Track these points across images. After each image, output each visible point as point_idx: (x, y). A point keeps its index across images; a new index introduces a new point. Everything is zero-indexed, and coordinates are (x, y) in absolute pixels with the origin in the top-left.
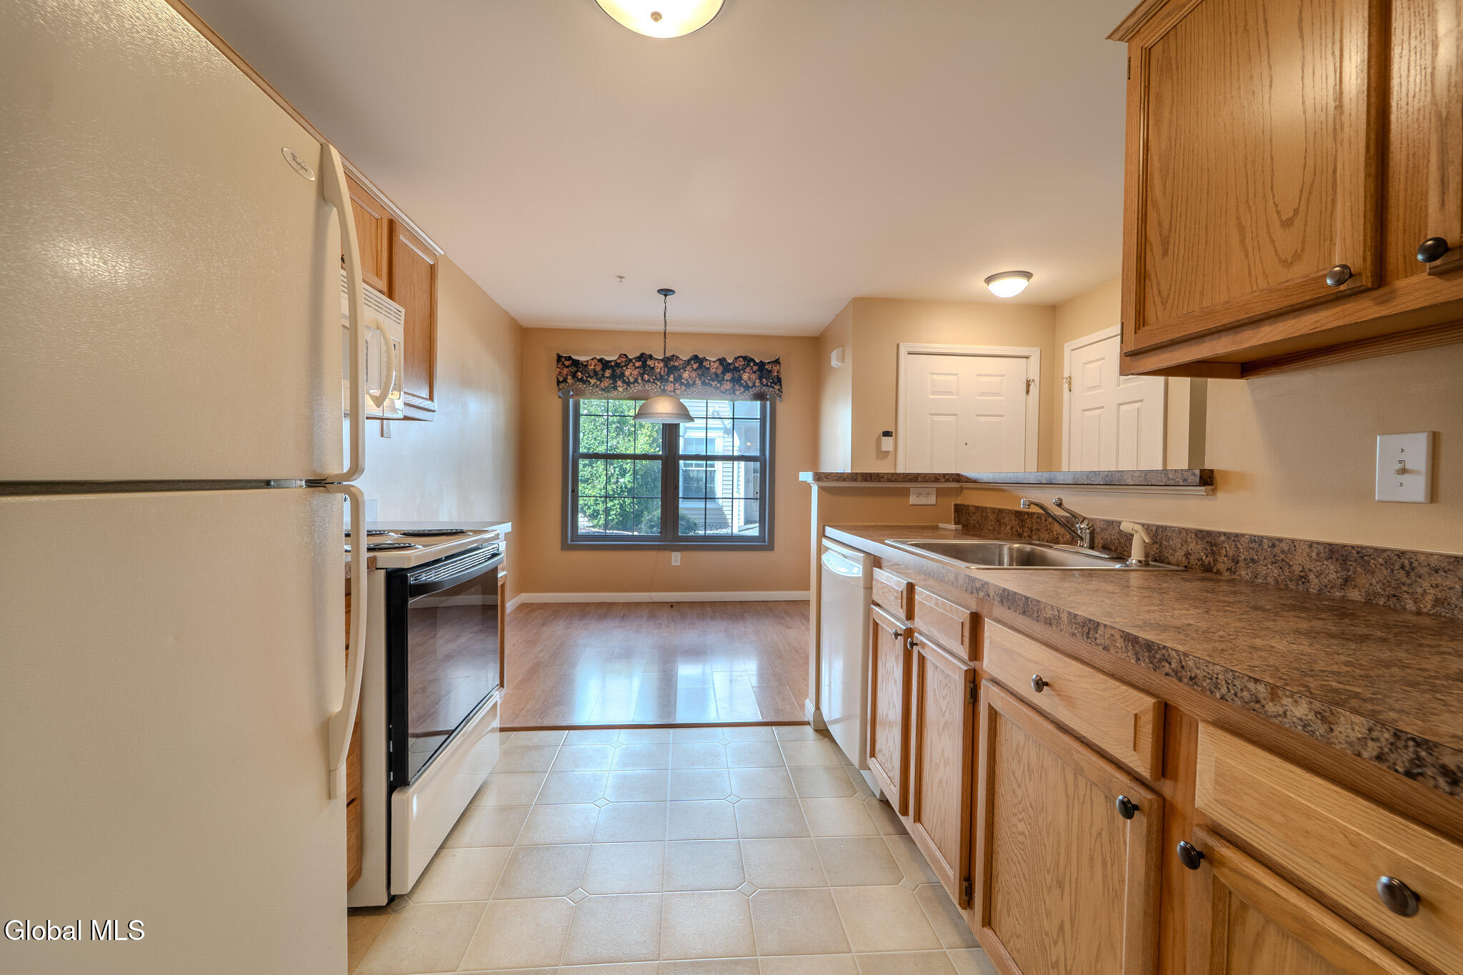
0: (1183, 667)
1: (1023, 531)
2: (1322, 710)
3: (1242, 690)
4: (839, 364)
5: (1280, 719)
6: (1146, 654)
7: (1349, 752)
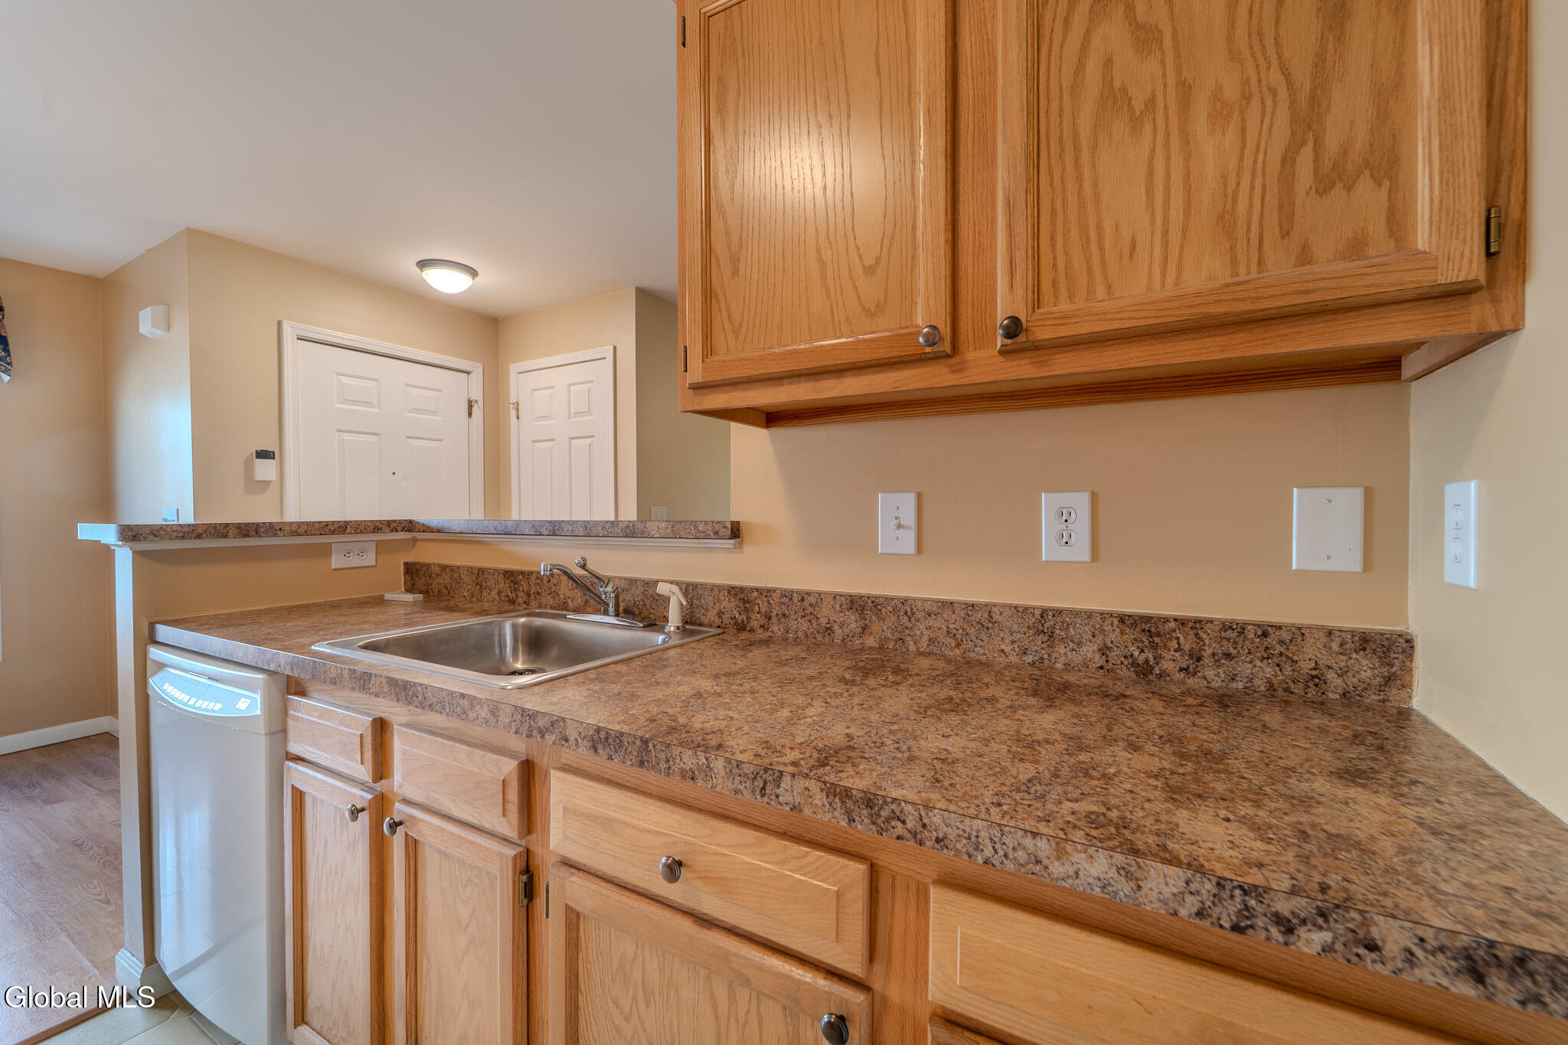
0: (924, 826)
1: (517, 596)
2: (1127, 864)
3: (1014, 849)
4: (159, 332)
5: (1070, 881)
6: (865, 812)
7: (1163, 912)
